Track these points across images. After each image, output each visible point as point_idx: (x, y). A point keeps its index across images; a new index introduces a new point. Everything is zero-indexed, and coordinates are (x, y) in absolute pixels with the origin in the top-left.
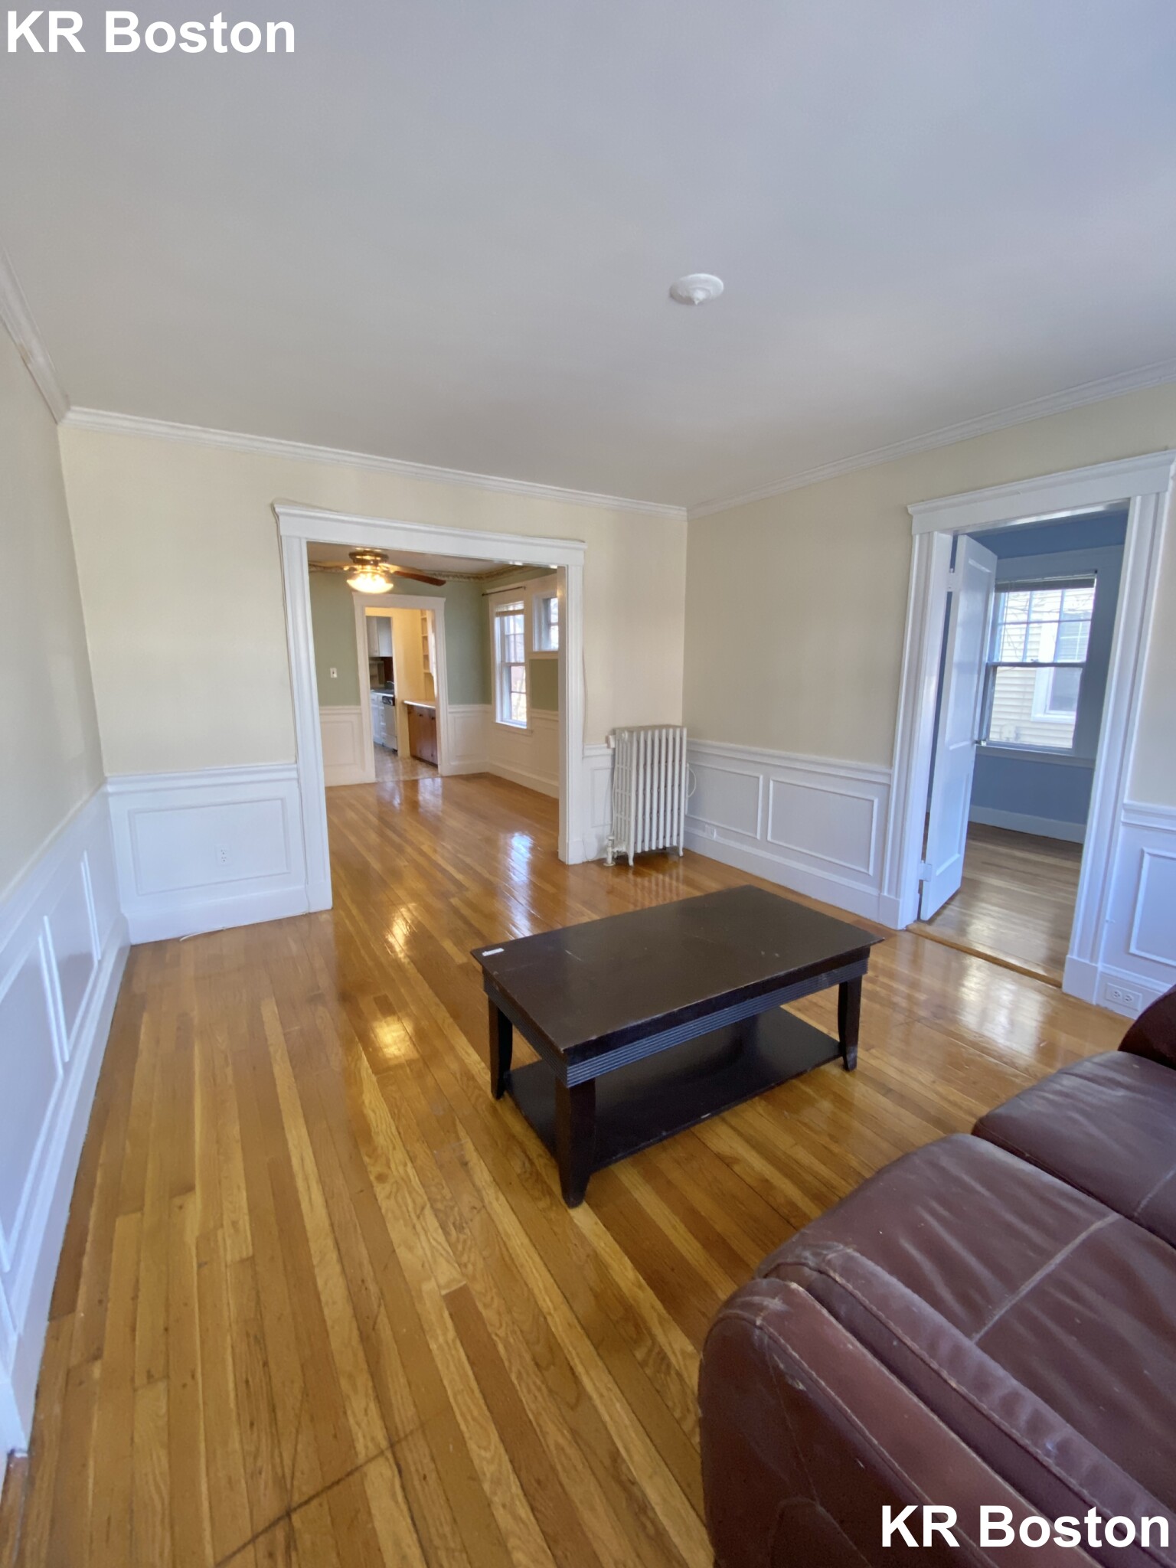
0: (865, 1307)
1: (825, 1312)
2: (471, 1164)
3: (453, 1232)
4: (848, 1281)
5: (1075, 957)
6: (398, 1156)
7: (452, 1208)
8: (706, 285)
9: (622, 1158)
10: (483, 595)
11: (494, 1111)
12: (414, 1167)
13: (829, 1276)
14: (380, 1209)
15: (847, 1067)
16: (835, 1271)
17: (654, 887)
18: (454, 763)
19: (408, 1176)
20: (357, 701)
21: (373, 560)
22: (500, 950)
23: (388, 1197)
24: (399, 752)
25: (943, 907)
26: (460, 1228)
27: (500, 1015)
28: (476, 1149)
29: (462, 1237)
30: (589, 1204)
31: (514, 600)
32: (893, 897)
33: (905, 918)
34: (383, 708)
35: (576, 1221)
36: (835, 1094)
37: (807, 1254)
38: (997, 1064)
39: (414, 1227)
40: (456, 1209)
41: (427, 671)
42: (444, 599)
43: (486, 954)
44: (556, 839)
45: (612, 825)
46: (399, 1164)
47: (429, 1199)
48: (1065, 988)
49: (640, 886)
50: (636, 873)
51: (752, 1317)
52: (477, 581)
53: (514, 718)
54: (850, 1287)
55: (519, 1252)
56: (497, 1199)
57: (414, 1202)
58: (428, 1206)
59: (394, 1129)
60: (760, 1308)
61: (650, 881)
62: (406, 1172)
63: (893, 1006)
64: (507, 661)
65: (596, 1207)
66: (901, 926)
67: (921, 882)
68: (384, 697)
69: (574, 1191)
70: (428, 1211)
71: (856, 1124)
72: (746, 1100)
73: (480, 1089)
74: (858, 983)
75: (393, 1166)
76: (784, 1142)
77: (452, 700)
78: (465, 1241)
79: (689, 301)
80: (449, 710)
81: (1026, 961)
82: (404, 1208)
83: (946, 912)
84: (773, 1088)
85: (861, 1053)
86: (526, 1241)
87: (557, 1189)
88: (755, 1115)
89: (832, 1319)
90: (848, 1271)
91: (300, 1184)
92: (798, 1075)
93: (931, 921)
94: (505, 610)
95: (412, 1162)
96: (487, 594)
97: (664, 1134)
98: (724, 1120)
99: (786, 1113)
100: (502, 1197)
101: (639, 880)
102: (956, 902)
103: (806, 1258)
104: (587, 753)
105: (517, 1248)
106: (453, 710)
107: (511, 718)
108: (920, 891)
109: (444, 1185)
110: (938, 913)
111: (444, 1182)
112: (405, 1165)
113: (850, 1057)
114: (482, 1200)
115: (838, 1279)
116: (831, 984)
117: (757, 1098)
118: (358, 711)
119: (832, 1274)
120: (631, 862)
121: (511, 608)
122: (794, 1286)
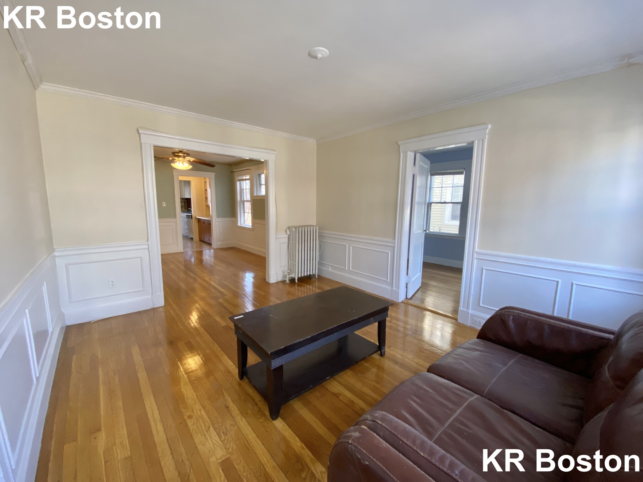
0: (389, 431)
1: (375, 435)
2: (230, 407)
3: (223, 436)
4: (383, 422)
5: (462, 309)
6: (198, 407)
7: (222, 426)
8: (322, 52)
9: (294, 398)
10: (232, 172)
11: (240, 385)
12: (205, 411)
13: (376, 422)
14: (189, 430)
15: (382, 355)
16: (378, 420)
17: (306, 290)
18: (219, 243)
19: (202, 415)
20: (175, 216)
21: (183, 156)
22: (242, 316)
23: (193, 425)
24: (194, 239)
25: (415, 293)
26: (225, 434)
27: (242, 343)
28: (232, 401)
29: (227, 438)
30: (282, 418)
31: (245, 175)
32: (397, 290)
33: (402, 298)
34: (186, 220)
35: (276, 426)
36: (378, 366)
37: (368, 416)
38: (436, 350)
39: (205, 436)
40: (224, 426)
41: (206, 204)
42: (214, 174)
43: (236, 318)
44: (265, 273)
45: (288, 266)
46: (198, 410)
47: (212, 424)
48: (459, 321)
49: (300, 290)
50: (298, 285)
51: (348, 441)
52: (229, 166)
53: (246, 223)
54: (384, 425)
55: (252, 441)
56: (242, 420)
57: (205, 426)
58: (211, 426)
59: (195, 397)
60: (351, 436)
61: (304, 288)
62: (201, 413)
63: (398, 331)
64: (242, 200)
65: (284, 419)
66: (400, 301)
67: (407, 284)
68: (187, 215)
69: (275, 414)
70: (212, 429)
71: (385, 376)
72: (343, 371)
73: (233, 376)
74: (384, 321)
75: (195, 411)
76: (358, 385)
77: (219, 216)
78: (228, 439)
79: (316, 57)
81: (445, 312)
82: (200, 429)
83: (416, 295)
84: (353, 365)
85: (387, 349)
86: (255, 435)
87: (267, 413)
88: (347, 376)
89: (378, 437)
90: (383, 419)
91: (152, 424)
92: (364, 359)
93: (411, 299)
94: (242, 178)
95: (204, 409)
96: (234, 172)
97: (311, 386)
98: (335, 379)
99: (359, 374)
100: (244, 419)
101: (300, 288)
102: (420, 291)
103: (368, 417)
104: (278, 236)
105: (251, 439)
106: (218, 220)
107: (244, 223)
108: (407, 287)
109: (219, 417)
110: (413, 296)
111: (218, 416)
112: (200, 410)
113: (383, 351)
114: (235, 421)
115: (379, 422)
116: (375, 322)
117: (348, 370)
118: (175, 221)
119: (377, 421)
120: (296, 281)
121: (244, 178)
122: (363, 427)
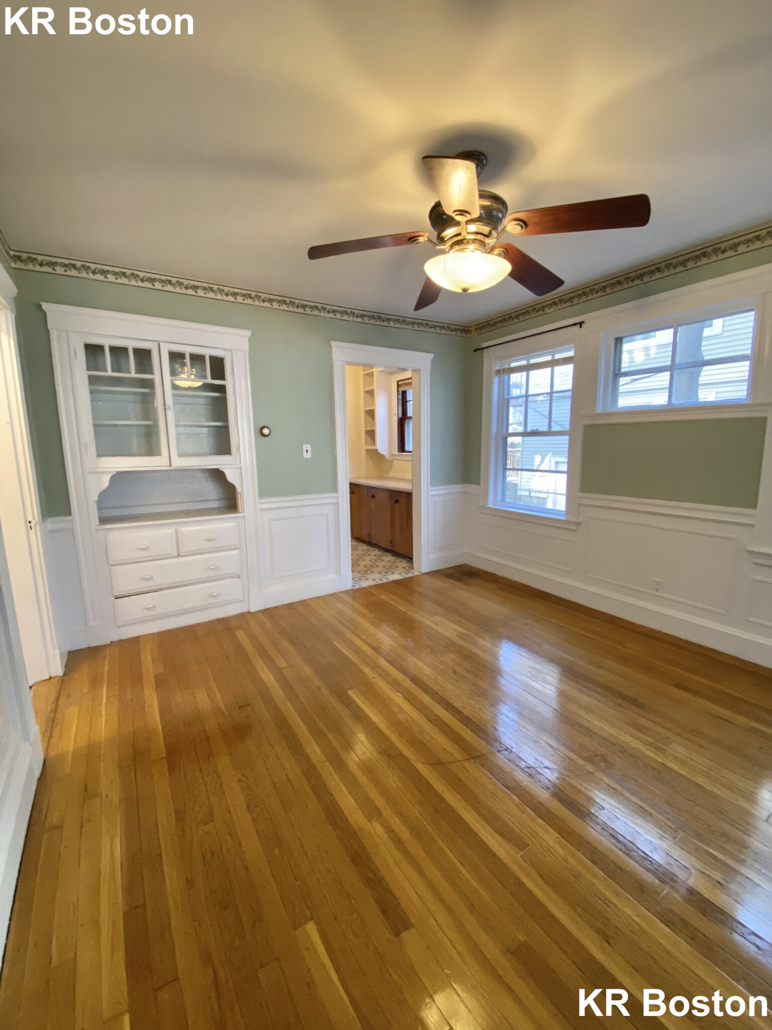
10: (476, 350)
18: (432, 556)
20: (334, 487)
41: (373, 447)
42: (431, 356)
52: (464, 334)
80: (431, 493)
94: (506, 366)
96: (481, 349)
106: (435, 492)
118: (334, 500)
121: (513, 365)
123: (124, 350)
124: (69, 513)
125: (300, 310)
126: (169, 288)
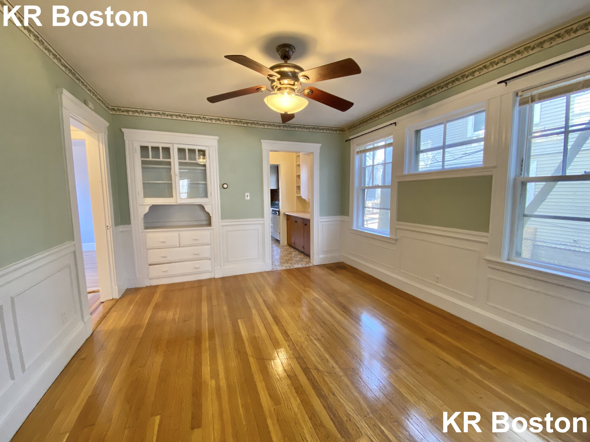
20: (263, 216)
24: (281, 242)
34: (273, 216)
42: (319, 145)
52: (341, 132)
64: (362, 186)
68: (273, 210)
77: (322, 214)
96: (350, 140)
106: (322, 220)
107: (363, 225)
118: (262, 222)
123: (158, 148)
124: (130, 224)
125: (245, 125)
126: (180, 118)
